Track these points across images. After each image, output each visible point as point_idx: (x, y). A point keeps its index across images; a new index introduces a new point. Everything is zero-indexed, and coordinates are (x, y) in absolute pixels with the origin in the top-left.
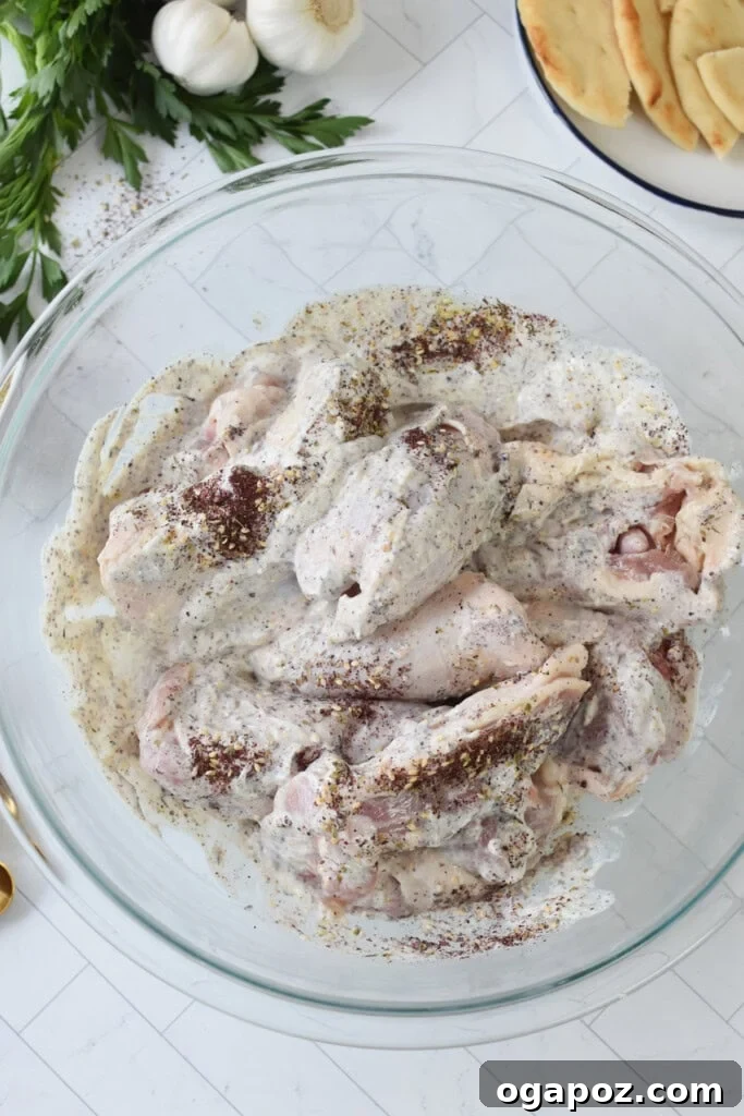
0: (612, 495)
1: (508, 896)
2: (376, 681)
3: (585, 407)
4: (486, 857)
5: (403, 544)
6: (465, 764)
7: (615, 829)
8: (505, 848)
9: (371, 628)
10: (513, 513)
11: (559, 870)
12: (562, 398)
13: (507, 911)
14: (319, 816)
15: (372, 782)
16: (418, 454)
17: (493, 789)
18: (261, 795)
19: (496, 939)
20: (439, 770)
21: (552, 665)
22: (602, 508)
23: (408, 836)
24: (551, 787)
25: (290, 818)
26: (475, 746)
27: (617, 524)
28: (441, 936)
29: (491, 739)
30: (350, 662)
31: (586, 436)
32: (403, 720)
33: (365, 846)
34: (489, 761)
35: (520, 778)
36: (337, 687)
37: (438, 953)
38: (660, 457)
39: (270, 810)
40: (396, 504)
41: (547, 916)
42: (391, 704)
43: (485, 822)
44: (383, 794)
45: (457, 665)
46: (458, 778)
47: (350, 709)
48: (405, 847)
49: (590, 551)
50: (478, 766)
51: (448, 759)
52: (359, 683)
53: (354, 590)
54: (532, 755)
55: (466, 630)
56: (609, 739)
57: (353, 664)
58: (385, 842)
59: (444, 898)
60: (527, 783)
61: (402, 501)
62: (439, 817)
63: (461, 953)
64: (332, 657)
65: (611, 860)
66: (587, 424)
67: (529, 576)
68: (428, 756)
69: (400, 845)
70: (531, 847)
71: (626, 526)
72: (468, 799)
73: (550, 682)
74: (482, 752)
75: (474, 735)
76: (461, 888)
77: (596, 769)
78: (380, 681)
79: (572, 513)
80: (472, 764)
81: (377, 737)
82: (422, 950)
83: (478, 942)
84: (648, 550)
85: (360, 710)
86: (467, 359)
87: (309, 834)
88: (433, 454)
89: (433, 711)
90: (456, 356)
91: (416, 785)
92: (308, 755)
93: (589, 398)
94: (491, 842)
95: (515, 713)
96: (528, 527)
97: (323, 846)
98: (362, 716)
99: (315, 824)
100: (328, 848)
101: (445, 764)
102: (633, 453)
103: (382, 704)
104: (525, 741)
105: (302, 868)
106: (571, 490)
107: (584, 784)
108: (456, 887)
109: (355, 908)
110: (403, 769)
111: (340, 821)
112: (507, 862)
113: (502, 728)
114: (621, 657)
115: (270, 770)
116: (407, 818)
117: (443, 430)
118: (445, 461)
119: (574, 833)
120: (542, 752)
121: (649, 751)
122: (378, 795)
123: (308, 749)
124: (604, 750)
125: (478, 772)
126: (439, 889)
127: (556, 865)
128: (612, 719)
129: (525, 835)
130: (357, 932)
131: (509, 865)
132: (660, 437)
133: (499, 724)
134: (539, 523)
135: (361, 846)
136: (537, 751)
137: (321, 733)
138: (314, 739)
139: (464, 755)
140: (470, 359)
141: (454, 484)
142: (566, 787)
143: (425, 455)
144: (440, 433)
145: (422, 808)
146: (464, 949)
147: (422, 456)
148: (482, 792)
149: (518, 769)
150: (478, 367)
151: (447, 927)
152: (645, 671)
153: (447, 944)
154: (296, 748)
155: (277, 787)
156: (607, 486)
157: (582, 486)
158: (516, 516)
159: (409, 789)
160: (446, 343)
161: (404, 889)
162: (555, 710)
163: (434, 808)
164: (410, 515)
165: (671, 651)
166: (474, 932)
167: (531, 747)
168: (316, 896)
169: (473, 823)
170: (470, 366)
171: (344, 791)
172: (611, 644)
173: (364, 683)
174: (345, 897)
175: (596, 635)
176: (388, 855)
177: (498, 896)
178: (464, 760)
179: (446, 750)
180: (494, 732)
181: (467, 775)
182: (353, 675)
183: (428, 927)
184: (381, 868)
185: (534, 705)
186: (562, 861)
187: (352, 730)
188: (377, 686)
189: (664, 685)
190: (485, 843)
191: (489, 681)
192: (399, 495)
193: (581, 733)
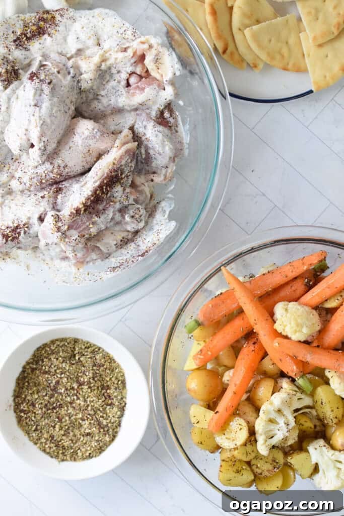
0: (118, 65)
1: (140, 237)
2: (57, 175)
3: (92, 36)
4: (127, 223)
5: (41, 122)
6: (100, 194)
7: (170, 195)
8: (133, 217)
9: (45, 157)
10: (82, 88)
11: (155, 219)
12: (83, 37)
13: (140, 243)
14: (55, 236)
15: (68, 216)
16: (35, 82)
17: (116, 198)
18: (33, 237)
19: (139, 256)
20: (91, 201)
21: (118, 143)
22: (116, 72)
23: (91, 230)
24: (140, 186)
25: (47, 242)
26: (101, 187)
27: (124, 76)
28: (119, 263)
29: (105, 181)
30: (44, 172)
31: (98, 47)
32: (74, 186)
33: (77, 240)
34: (109, 189)
35: (124, 190)
36: (44, 183)
37: (120, 270)
38: (130, 43)
39: (39, 240)
40: (33, 107)
41: (154, 239)
42: (67, 182)
43: (120, 211)
44: (75, 219)
45: (84, 156)
46: (100, 200)
47: (52, 191)
48: (93, 234)
49: (119, 90)
50: (106, 192)
51: (92, 196)
52: (51, 179)
53: (32, 146)
54: (126, 178)
55: (80, 142)
56: (154, 160)
57: (46, 172)
58: (84, 236)
59: (119, 244)
60: (128, 190)
61: (35, 105)
62: (100, 217)
63: (128, 266)
64: (37, 173)
65: (171, 208)
66: (95, 43)
67: (100, 109)
68: (84, 198)
69: (90, 235)
70: (143, 212)
71: (128, 75)
72: (107, 206)
73: (120, 149)
74: (104, 187)
75: (98, 184)
76: (123, 238)
77: (154, 173)
78: (59, 174)
79: (105, 78)
80: (103, 193)
81: (66, 196)
82: (114, 271)
83: (133, 259)
84: (140, 80)
85: (55, 190)
86: (44, 34)
87: (56, 244)
88: (41, 81)
89: (84, 177)
90: (39, 35)
91: (85, 210)
92: (43, 216)
93: (92, 32)
94: (126, 217)
95: (110, 168)
96: (91, 91)
97: (63, 246)
98: (57, 191)
99: (56, 240)
100: (65, 246)
101: (92, 198)
102: (118, 45)
103: (63, 183)
104: (119, 175)
105: (61, 256)
106: (100, 70)
107: (152, 180)
108: (121, 239)
109: (87, 262)
110: (77, 207)
111: (64, 235)
112: (136, 221)
113: (108, 176)
114: (145, 127)
115: (32, 228)
116: (88, 224)
117: (42, 68)
118: (47, 81)
119: (156, 203)
120: (130, 175)
121: (170, 158)
122: (73, 220)
123: (42, 214)
124: (154, 165)
125: (107, 194)
126: (115, 243)
127: (153, 218)
128: (151, 152)
129: (138, 209)
130: (88, 274)
131: (137, 222)
132: (125, 34)
133: (105, 175)
134: (95, 87)
135: (75, 241)
136: (127, 176)
137: (44, 206)
138: (42, 209)
139: (98, 192)
140: (45, 33)
141: (53, 89)
142: (146, 184)
143: (38, 83)
144: (41, 70)
145: (92, 218)
146: (129, 264)
147: (37, 84)
148: (112, 202)
149: (122, 186)
150: (49, 35)
151: (121, 258)
152: (156, 129)
153: (122, 265)
154: (37, 216)
155: (37, 232)
156: (114, 63)
157: (103, 67)
158: (84, 89)
159: (83, 213)
160: (33, 32)
161: (102, 248)
162: (127, 158)
163: (96, 215)
164: (40, 110)
165: (165, 115)
166: (131, 256)
167: (123, 176)
168: (70, 264)
169: (114, 214)
170: (46, 36)
171: (60, 224)
172: (140, 123)
173: (53, 178)
174: (81, 260)
175: (133, 122)
176: (89, 239)
177: (136, 238)
178: (99, 194)
179: (90, 193)
180: (106, 178)
181: (103, 198)
182: (48, 177)
183: (114, 261)
184: (89, 244)
185: (116, 162)
186: (155, 215)
187: (56, 198)
188: (58, 177)
189: (166, 130)
190: (124, 218)
191: (99, 157)
192: (33, 103)
193: (143, 161)
